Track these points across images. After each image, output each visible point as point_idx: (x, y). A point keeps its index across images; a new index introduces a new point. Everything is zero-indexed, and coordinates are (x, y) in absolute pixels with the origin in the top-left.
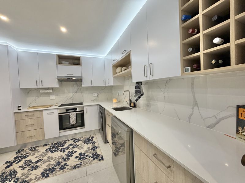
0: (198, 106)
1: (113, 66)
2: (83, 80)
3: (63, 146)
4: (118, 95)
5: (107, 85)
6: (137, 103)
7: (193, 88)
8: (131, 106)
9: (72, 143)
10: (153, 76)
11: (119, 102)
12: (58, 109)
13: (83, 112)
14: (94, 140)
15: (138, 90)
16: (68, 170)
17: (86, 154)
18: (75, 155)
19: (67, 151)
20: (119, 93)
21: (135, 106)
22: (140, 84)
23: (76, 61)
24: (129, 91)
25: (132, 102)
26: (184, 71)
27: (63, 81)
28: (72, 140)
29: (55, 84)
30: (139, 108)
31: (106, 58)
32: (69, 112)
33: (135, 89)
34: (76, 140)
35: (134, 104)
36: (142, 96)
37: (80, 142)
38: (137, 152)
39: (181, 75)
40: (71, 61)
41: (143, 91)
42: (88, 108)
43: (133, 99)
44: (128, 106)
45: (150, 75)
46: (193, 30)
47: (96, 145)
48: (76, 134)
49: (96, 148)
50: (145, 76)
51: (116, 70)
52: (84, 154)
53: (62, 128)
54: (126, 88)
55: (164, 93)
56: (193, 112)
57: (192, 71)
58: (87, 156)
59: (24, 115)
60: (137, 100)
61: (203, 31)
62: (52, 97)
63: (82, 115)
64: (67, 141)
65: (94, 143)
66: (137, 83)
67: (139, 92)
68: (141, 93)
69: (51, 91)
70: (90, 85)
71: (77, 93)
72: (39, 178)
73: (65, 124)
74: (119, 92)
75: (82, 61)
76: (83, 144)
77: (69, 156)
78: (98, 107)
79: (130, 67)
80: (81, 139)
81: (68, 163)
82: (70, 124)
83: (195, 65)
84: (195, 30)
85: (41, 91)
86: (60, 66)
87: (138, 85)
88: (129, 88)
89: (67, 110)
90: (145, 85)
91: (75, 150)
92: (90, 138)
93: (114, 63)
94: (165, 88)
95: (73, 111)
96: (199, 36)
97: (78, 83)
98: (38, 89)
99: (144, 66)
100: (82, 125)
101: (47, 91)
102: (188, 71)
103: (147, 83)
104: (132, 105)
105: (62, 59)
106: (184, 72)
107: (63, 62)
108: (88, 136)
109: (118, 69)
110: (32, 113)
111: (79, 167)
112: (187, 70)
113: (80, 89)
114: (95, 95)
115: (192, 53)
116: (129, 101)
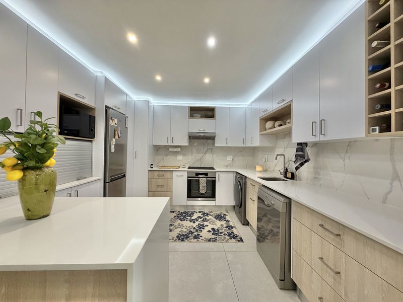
0: (400, 181)
1: (261, 119)
2: (216, 138)
3: (191, 216)
4: (264, 160)
5: (249, 145)
6: (297, 173)
7: (392, 154)
8: (286, 177)
9: (201, 216)
10: (326, 136)
11: (265, 171)
12: (188, 172)
13: (214, 179)
14: (228, 218)
15: (301, 153)
16: (203, 241)
17: (220, 231)
18: (207, 229)
19: (197, 223)
20: (267, 158)
21: (293, 177)
22: (305, 145)
23: (209, 113)
24: (284, 156)
25: (287, 171)
26: (370, 131)
27: (193, 137)
28: (200, 212)
29: (185, 142)
30: (300, 180)
31: (251, 107)
32: (199, 177)
33: (296, 152)
34: (205, 213)
35: (293, 174)
36: (307, 164)
37: (210, 217)
38: (296, 228)
39: (366, 136)
40: (204, 113)
41: (308, 156)
42: (221, 175)
43: (289, 167)
44: (282, 177)
45: (321, 134)
46: (381, 84)
47: (231, 224)
48: (203, 206)
49: (232, 227)
50: (313, 135)
51: (265, 125)
52: (218, 230)
53: (190, 195)
54: (279, 151)
55: (344, 160)
56: (391, 188)
57: (381, 131)
58: (221, 233)
59: (156, 173)
60: (297, 168)
61: (396, 86)
62: (180, 157)
63: (214, 182)
64: (195, 213)
65: (228, 221)
66: (299, 144)
67: (303, 157)
68: (306, 158)
69: (179, 150)
70: (224, 145)
71: (207, 155)
72: (176, 240)
73: (194, 192)
74: (267, 156)
75: (217, 113)
76: (215, 219)
77: (200, 228)
78: (235, 175)
79: (289, 121)
80: (211, 214)
81: (201, 234)
82: (199, 192)
83: (385, 125)
84: (385, 84)
85: (171, 149)
86: (192, 121)
87: (300, 147)
88: (284, 151)
89: (197, 174)
90: (312, 147)
91: (206, 223)
92: (222, 215)
93: (263, 115)
94: (347, 152)
95: (204, 176)
96: (390, 92)
97: (210, 141)
98: (167, 147)
99: (313, 122)
100: (213, 196)
101: (175, 150)
102: (376, 131)
103: (315, 144)
104: (289, 175)
105: (194, 111)
106: (369, 133)
107: (195, 115)
108: (218, 213)
109: (269, 124)
110: (163, 173)
111: (214, 241)
112: (374, 131)
113: (211, 149)
114: (230, 158)
115: (381, 110)
116: (283, 170)
